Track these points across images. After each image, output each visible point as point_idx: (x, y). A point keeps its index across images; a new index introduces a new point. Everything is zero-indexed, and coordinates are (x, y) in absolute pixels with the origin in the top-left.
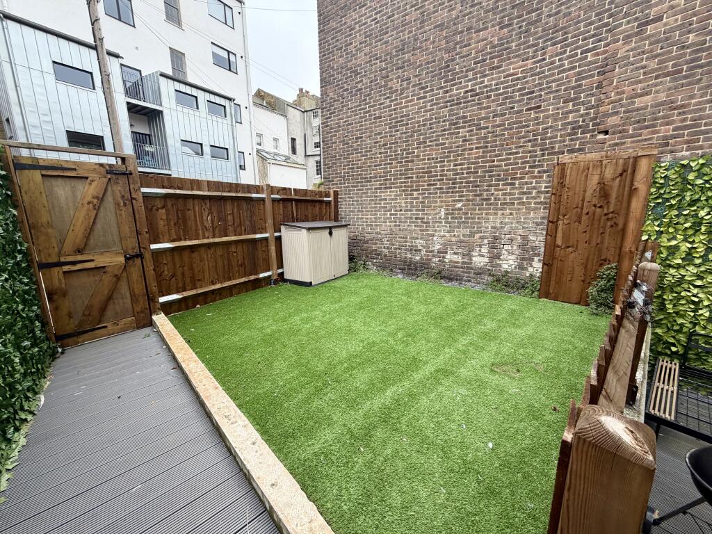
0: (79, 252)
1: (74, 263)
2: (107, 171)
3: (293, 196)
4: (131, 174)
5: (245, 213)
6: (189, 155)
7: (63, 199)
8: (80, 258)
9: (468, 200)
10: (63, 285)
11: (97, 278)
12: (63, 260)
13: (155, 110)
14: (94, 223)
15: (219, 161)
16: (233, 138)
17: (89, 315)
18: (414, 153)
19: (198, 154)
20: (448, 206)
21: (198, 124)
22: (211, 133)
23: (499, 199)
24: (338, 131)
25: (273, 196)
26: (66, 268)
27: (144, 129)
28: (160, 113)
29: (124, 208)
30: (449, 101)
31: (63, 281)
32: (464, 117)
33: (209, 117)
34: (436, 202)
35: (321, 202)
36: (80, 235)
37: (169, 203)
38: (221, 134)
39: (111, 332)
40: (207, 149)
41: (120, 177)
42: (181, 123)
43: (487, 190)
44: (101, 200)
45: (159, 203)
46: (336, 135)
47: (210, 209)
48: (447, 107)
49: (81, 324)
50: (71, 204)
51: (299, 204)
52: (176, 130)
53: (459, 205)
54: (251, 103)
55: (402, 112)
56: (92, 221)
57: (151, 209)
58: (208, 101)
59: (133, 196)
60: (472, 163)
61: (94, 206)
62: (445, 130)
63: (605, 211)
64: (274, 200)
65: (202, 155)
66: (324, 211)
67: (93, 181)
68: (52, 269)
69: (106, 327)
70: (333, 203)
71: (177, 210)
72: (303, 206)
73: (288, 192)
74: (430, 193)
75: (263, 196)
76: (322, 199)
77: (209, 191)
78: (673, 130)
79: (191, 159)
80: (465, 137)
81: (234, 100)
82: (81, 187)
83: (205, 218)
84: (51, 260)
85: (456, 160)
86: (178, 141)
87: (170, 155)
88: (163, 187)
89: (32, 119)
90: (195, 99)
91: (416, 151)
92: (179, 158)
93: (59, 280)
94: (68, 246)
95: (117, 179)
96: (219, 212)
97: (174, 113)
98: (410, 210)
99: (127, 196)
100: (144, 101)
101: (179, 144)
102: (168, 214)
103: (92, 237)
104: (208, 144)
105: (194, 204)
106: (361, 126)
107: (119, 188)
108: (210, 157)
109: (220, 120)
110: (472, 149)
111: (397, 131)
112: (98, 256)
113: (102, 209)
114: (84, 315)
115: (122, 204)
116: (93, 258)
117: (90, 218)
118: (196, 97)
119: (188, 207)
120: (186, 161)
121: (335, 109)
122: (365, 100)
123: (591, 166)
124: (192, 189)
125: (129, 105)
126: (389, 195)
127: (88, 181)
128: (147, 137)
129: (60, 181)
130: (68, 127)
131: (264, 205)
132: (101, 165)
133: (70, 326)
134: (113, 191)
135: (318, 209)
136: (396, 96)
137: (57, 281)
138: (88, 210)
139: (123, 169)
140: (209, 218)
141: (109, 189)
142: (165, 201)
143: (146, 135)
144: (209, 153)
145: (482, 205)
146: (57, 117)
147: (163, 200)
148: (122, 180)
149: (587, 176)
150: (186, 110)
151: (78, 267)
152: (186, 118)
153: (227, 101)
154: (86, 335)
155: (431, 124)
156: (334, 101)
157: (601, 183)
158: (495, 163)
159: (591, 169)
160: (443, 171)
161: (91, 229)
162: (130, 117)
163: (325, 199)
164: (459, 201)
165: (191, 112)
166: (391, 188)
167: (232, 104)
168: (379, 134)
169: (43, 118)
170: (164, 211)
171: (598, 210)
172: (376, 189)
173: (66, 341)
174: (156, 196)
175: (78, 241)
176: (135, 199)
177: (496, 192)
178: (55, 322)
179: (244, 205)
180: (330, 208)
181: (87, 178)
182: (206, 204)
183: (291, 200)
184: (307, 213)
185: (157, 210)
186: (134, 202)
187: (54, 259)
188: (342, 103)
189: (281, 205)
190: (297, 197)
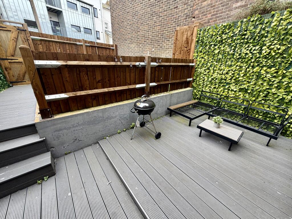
0: (12, 56)
1: (12, 59)
2: (17, 29)
3: (96, 45)
4: (26, 30)
5: (75, 50)
6: (75, 32)
7: (4, 38)
8: (13, 58)
9: (156, 48)
10: (9, 66)
11: (20, 66)
12: (8, 58)
13: (59, 10)
14: (16, 47)
15: (88, 35)
16: (93, 24)
17: (20, 77)
18: (140, 28)
19: (79, 31)
20: (150, 50)
21: (78, 18)
22: (83, 22)
23: (165, 47)
24: (116, 19)
25: (86, 44)
26: (9, 61)
27: (56, 20)
28: (61, 12)
29: (25, 43)
30: (150, 5)
31: (9, 65)
32: (155, 12)
33: (82, 14)
34: (146, 48)
35: (110, 49)
36: (12, 50)
37: (43, 43)
38: (88, 23)
39: (28, 83)
40: (82, 29)
41: (22, 31)
42: (70, 17)
43: (162, 43)
44: (17, 39)
45: (39, 43)
46: (115, 21)
47: (59, 47)
48: (149, 7)
49: (17, 79)
50: (7, 40)
51: (99, 49)
52: (69, 20)
53: (153, 50)
54: (102, 7)
55: (136, 10)
56: (15, 46)
57: (36, 44)
58: (81, 6)
59: (28, 38)
60: (157, 32)
61: (15, 41)
62: (149, 18)
63: (187, 49)
64: (86, 46)
65: (80, 32)
66: (111, 53)
67: (13, 32)
68: (5, 60)
69: (26, 82)
70: (115, 49)
71: (46, 45)
72: (100, 49)
73: (94, 43)
74: (145, 45)
75: (82, 44)
76: (110, 47)
77: (58, 39)
78: (211, 16)
79: (76, 34)
80: (155, 21)
81: (93, 6)
82: (9, 34)
83: (58, 50)
84: (4, 58)
85: (152, 31)
86: (70, 25)
87: (67, 32)
88: (40, 37)
89: (10, 14)
90: (75, 5)
91: (140, 27)
92: (71, 33)
93: (8, 64)
94: (8, 54)
95: (21, 32)
96: (63, 48)
97: (67, 12)
98: (139, 52)
99: (26, 38)
100: (55, 6)
101: (70, 27)
102: (43, 47)
103: (16, 51)
104: (82, 27)
105: (52, 44)
106: (123, 16)
107: (23, 35)
108: (83, 33)
109: (87, 16)
110: (157, 26)
111: (134, 18)
112: (19, 58)
113: (18, 42)
114: (18, 77)
115: (24, 41)
116: (17, 59)
117: (14, 45)
118: (76, 4)
119: (51, 45)
120: (74, 35)
121: (114, 9)
122: (124, 4)
123: (184, 31)
124: (51, 38)
125: (48, 8)
126: (133, 46)
127: (11, 32)
128: (58, 23)
129: (2, 31)
130: (24, 18)
131: (83, 47)
132: (15, 27)
133: (14, 80)
134: (21, 36)
135: (108, 52)
136: (134, 2)
137: (7, 65)
138: (13, 42)
139: (23, 28)
140: (59, 50)
141: (19, 35)
142: (41, 42)
143: (57, 22)
144: (83, 31)
145: (160, 49)
146: (19, 13)
147: (40, 41)
148: (23, 32)
149: (183, 35)
150: (72, 11)
151: (13, 61)
152: (72, 14)
153: (90, 6)
154: (19, 83)
155: (145, 15)
156: (114, 5)
157: (187, 38)
158: (164, 32)
159: (184, 32)
160: (148, 35)
161: (15, 49)
162: (49, 13)
163: (111, 48)
164: (153, 48)
165: (74, 12)
166: (133, 43)
167: (92, 8)
168: (129, 20)
169: (14, 13)
170: (41, 45)
171: (186, 49)
172: (129, 44)
173: (13, 84)
174: (37, 40)
175: (11, 52)
176: (29, 40)
177: (164, 44)
178: (9, 77)
179: (74, 47)
180: (114, 52)
181: (11, 31)
182: (57, 45)
183: (95, 47)
184: (103, 53)
185: (39, 45)
186: (29, 41)
187: (5, 57)
188: (117, 6)
189: (91, 48)
190: (98, 46)
